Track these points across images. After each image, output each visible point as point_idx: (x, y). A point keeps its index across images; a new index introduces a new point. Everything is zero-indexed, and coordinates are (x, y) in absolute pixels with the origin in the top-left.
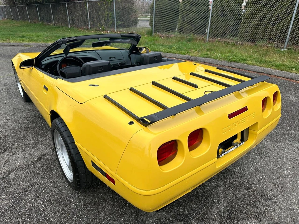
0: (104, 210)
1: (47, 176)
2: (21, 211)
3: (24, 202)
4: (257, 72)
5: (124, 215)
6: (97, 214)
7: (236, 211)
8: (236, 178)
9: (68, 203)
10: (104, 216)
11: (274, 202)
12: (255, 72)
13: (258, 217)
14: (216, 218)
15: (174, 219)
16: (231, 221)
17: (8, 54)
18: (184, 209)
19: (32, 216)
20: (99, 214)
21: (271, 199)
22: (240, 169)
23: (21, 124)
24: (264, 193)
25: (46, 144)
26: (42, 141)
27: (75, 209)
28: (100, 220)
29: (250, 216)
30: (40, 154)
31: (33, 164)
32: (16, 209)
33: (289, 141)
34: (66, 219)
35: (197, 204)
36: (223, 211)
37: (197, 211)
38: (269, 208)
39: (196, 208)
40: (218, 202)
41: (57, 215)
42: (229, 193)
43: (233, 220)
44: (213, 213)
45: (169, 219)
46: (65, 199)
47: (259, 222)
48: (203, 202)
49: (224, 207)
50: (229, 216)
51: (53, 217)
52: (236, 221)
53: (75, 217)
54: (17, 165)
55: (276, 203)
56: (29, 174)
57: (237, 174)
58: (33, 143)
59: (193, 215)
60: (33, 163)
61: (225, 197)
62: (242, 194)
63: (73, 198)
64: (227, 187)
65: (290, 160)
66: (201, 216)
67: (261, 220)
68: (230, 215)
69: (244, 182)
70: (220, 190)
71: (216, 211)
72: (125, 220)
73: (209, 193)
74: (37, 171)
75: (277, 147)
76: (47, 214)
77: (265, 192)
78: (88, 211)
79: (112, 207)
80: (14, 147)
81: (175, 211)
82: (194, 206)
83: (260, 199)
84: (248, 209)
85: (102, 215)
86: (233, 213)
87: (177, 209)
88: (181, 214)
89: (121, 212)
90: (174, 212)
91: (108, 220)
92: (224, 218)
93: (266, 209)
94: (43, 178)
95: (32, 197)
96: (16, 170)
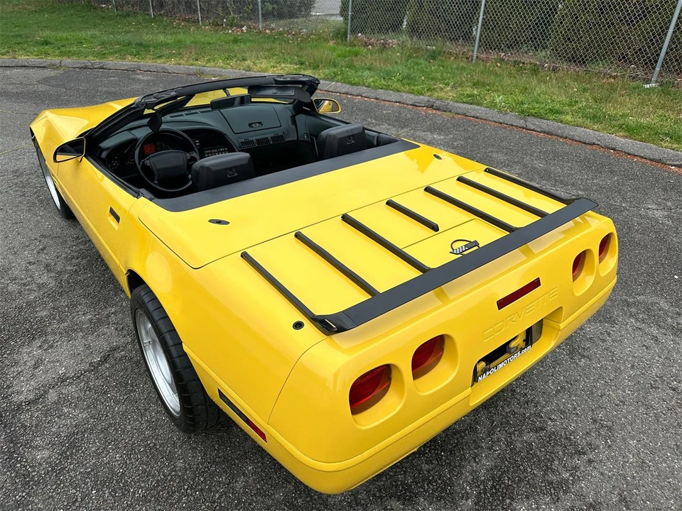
0: (244, 474)
1: (125, 397)
2: (78, 473)
3: (82, 455)
4: (585, 143)
5: (284, 485)
6: (230, 483)
7: (509, 479)
8: (515, 406)
9: (170, 458)
10: (245, 487)
11: (590, 461)
12: (580, 142)
13: (553, 492)
14: (468, 493)
15: (384, 495)
16: (499, 500)
18: (405, 473)
19: (101, 484)
20: (234, 481)
21: (584, 453)
22: (526, 385)
23: (60, 273)
24: (570, 440)
25: (118, 323)
26: (108, 316)
27: (186, 471)
28: (237, 495)
29: (538, 490)
30: (106, 347)
31: (93, 370)
32: (67, 469)
33: (637, 320)
34: (168, 493)
35: (432, 463)
36: (483, 478)
37: (431, 478)
38: (578, 474)
39: (429, 472)
40: (474, 459)
41: (149, 483)
42: (499, 440)
43: (503, 498)
44: (464, 483)
45: (374, 495)
46: (165, 449)
47: (555, 503)
48: (443, 458)
49: (486, 469)
50: (496, 489)
51: (142, 488)
52: (508, 501)
53: (186, 487)
54: (60, 372)
55: (593, 461)
56: (88, 393)
57: (518, 397)
58: (90, 320)
59: (422, 487)
60: (94, 368)
61: (490, 449)
62: (526, 442)
63: (181, 447)
64: (496, 427)
65: (633, 366)
66: (439, 489)
67: (558, 499)
68: (497, 487)
69: (531, 414)
70: (481, 433)
71: (470, 478)
72: (286, 495)
73: (457, 439)
74: (103, 386)
75: (609, 334)
76: (129, 480)
77: (572, 437)
78: (212, 475)
79: (260, 467)
80: (49, 330)
81: (386, 478)
82: (425, 467)
83: (561, 453)
84: (535, 475)
85: (239, 484)
86: (504, 483)
87: (391, 474)
88: (399, 483)
89: (279, 478)
90: (384, 479)
91: (252, 496)
92: (485, 494)
93: (571, 475)
94: (117, 402)
95: (98, 444)
96: (59, 384)
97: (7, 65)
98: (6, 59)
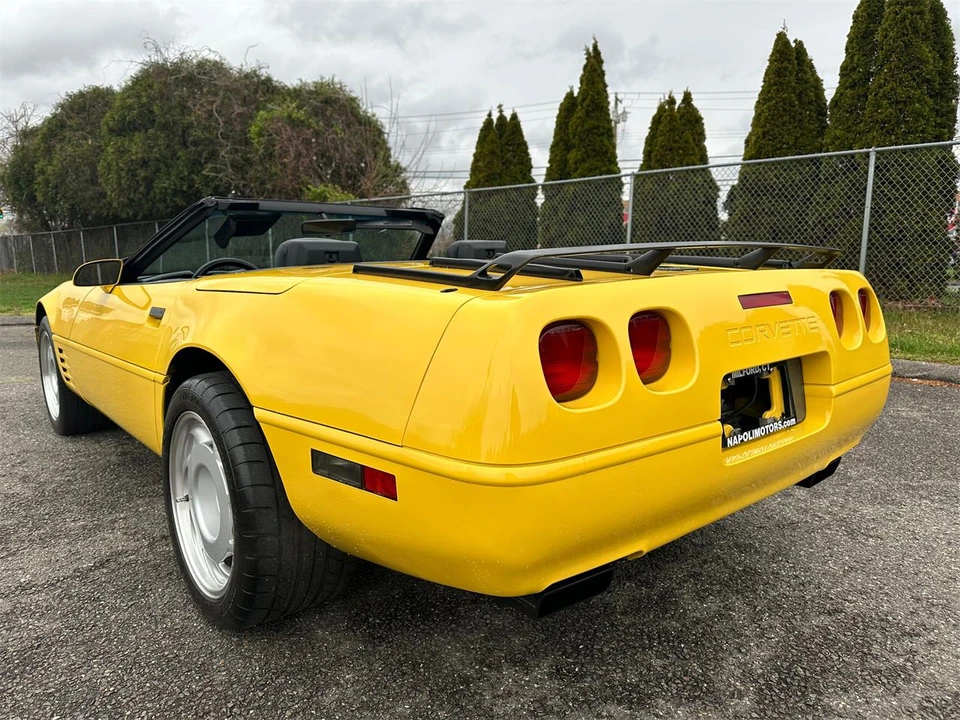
0: (337, 684)
1: (130, 603)
2: (29, 695)
3: (43, 672)
5: (412, 695)
6: (311, 696)
7: (804, 669)
8: (784, 589)
9: (203, 669)
10: (339, 701)
11: (931, 643)
13: (885, 681)
14: (740, 691)
15: (593, 699)
16: (797, 695)
17: (12, 341)
18: (623, 671)
19: (70, 708)
20: (319, 694)
21: (918, 635)
22: (793, 567)
23: (42, 484)
24: (888, 622)
25: (128, 528)
26: (114, 521)
27: (232, 685)
28: (324, 711)
29: (860, 680)
30: (105, 551)
31: (78, 577)
32: (10, 691)
33: (933, 501)
34: (196, 714)
35: (668, 658)
36: (760, 671)
37: (670, 675)
38: (917, 657)
39: (665, 668)
40: (738, 649)
41: (163, 702)
42: (771, 626)
43: (803, 693)
44: (729, 672)
45: (575, 700)
46: (195, 660)
47: (895, 696)
48: (685, 650)
49: (762, 660)
50: (786, 683)
51: (147, 709)
52: (813, 696)
53: (230, 705)
54: (22, 580)
55: (937, 643)
56: (65, 601)
57: (786, 579)
58: (84, 527)
59: (659, 685)
60: (82, 575)
61: (760, 636)
62: (818, 627)
63: (224, 656)
64: (762, 612)
65: (949, 543)
66: (688, 687)
67: (898, 689)
68: (789, 680)
69: (814, 597)
70: (739, 620)
71: (738, 672)
72: (415, 708)
73: (702, 628)
74: (93, 593)
75: (899, 515)
76: (125, 701)
77: (890, 618)
78: (278, 690)
79: (367, 674)
80: (13, 537)
81: (592, 678)
82: (657, 663)
83: (878, 635)
84: (849, 664)
85: (330, 697)
86: (799, 675)
87: (600, 673)
88: (617, 683)
89: (401, 686)
90: (589, 679)
91: (352, 711)
92: (770, 689)
93: (908, 660)
94: (114, 609)
95: (74, 658)
96: (17, 593)
97: (6, 323)
98: (7, 317)
